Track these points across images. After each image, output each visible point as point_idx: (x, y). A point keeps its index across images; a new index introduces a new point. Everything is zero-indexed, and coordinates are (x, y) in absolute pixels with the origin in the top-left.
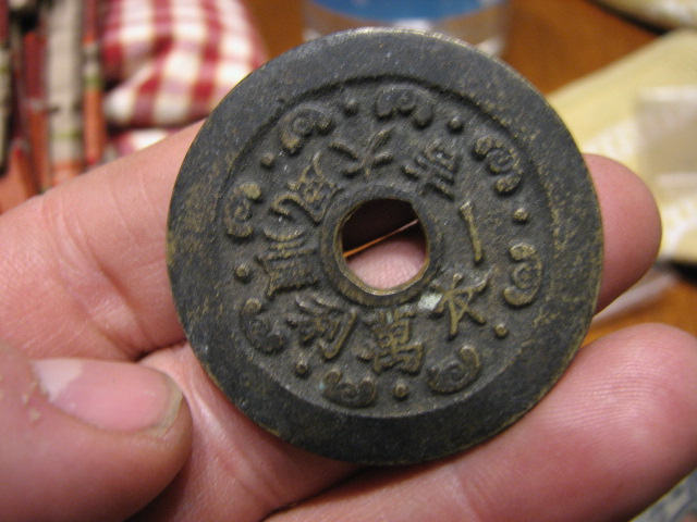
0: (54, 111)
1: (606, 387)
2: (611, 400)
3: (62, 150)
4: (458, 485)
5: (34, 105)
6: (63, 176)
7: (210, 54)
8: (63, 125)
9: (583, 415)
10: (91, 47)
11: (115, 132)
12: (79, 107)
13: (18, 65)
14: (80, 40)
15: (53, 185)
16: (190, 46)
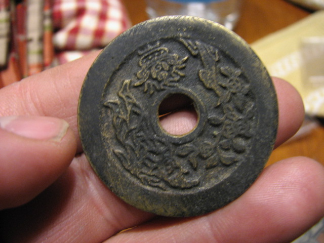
0: (30, 40)
1: (279, 185)
2: (281, 192)
3: (33, 59)
4: (209, 226)
5: (21, 38)
6: (34, 71)
7: (103, 16)
8: (34, 47)
9: (268, 198)
10: (47, 12)
11: (58, 52)
12: (41, 39)
13: (13, 19)
14: (43, 8)
15: (29, 75)
16: (94, 13)
